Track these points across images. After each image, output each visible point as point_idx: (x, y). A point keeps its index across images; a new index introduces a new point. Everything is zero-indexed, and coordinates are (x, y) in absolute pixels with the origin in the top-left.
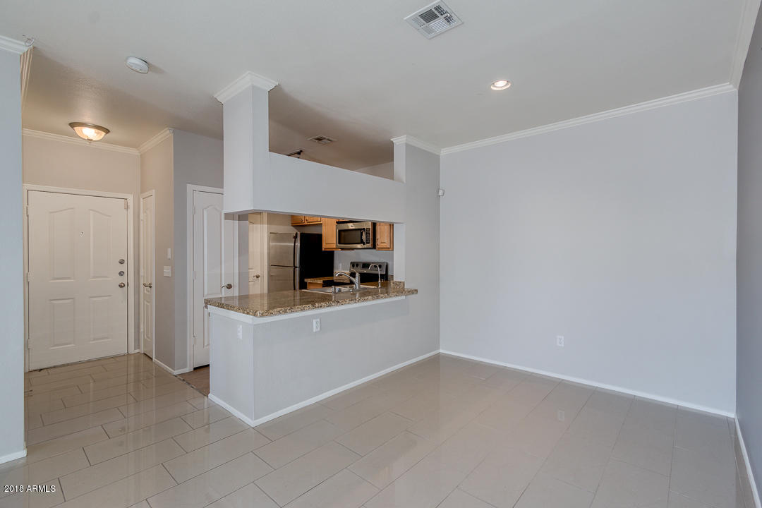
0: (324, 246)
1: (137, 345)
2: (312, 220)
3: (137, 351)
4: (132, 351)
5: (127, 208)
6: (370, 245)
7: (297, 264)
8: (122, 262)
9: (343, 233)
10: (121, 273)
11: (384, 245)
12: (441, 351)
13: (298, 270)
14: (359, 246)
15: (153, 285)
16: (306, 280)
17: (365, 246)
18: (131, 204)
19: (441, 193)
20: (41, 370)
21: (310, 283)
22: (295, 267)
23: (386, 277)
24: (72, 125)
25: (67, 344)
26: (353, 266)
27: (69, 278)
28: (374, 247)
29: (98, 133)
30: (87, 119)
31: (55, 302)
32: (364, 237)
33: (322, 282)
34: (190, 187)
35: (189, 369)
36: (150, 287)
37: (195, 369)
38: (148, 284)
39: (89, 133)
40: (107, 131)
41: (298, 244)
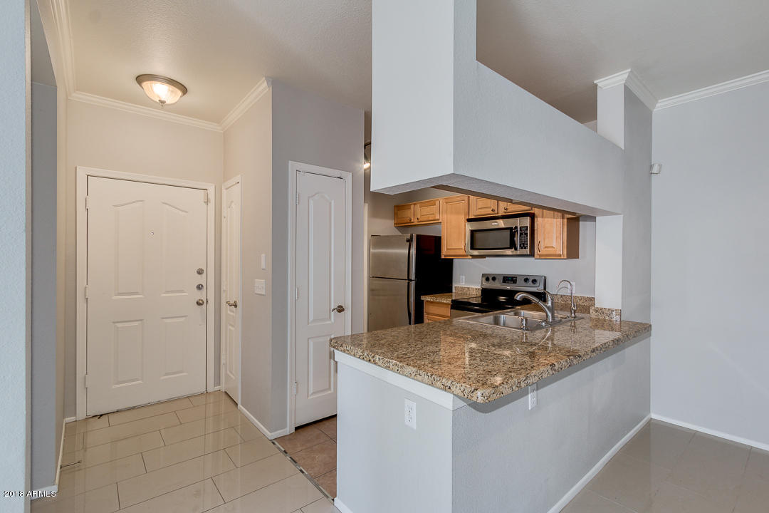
0: (445, 253)
1: (217, 382)
2: (425, 219)
3: (217, 388)
4: (211, 388)
5: (207, 202)
6: (527, 251)
7: (413, 277)
8: (200, 272)
9: (478, 235)
10: (200, 287)
11: (550, 251)
12: (654, 416)
13: (413, 284)
14: (509, 252)
15: (239, 304)
16: (423, 298)
17: (518, 253)
18: (212, 197)
19: (655, 170)
20: (101, 415)
21: (428, 301)
22: (409, 280)
23: (542, 296)
24: (140, 79)
25: (133, 380)
26: (487, 279)
27: (136, 293)
28: (532, 254)
29: (172, 92)
30: (159, 68)
31: (119, 325)
32: (517, 240)
33: (449, 301)
34: (293, 166)
35: (289, 429)
36: (236, 306)
37: (297, 429)
38: (232, 302)
39: (160, 91)
40: (184, 90)
41: (413, 251)
